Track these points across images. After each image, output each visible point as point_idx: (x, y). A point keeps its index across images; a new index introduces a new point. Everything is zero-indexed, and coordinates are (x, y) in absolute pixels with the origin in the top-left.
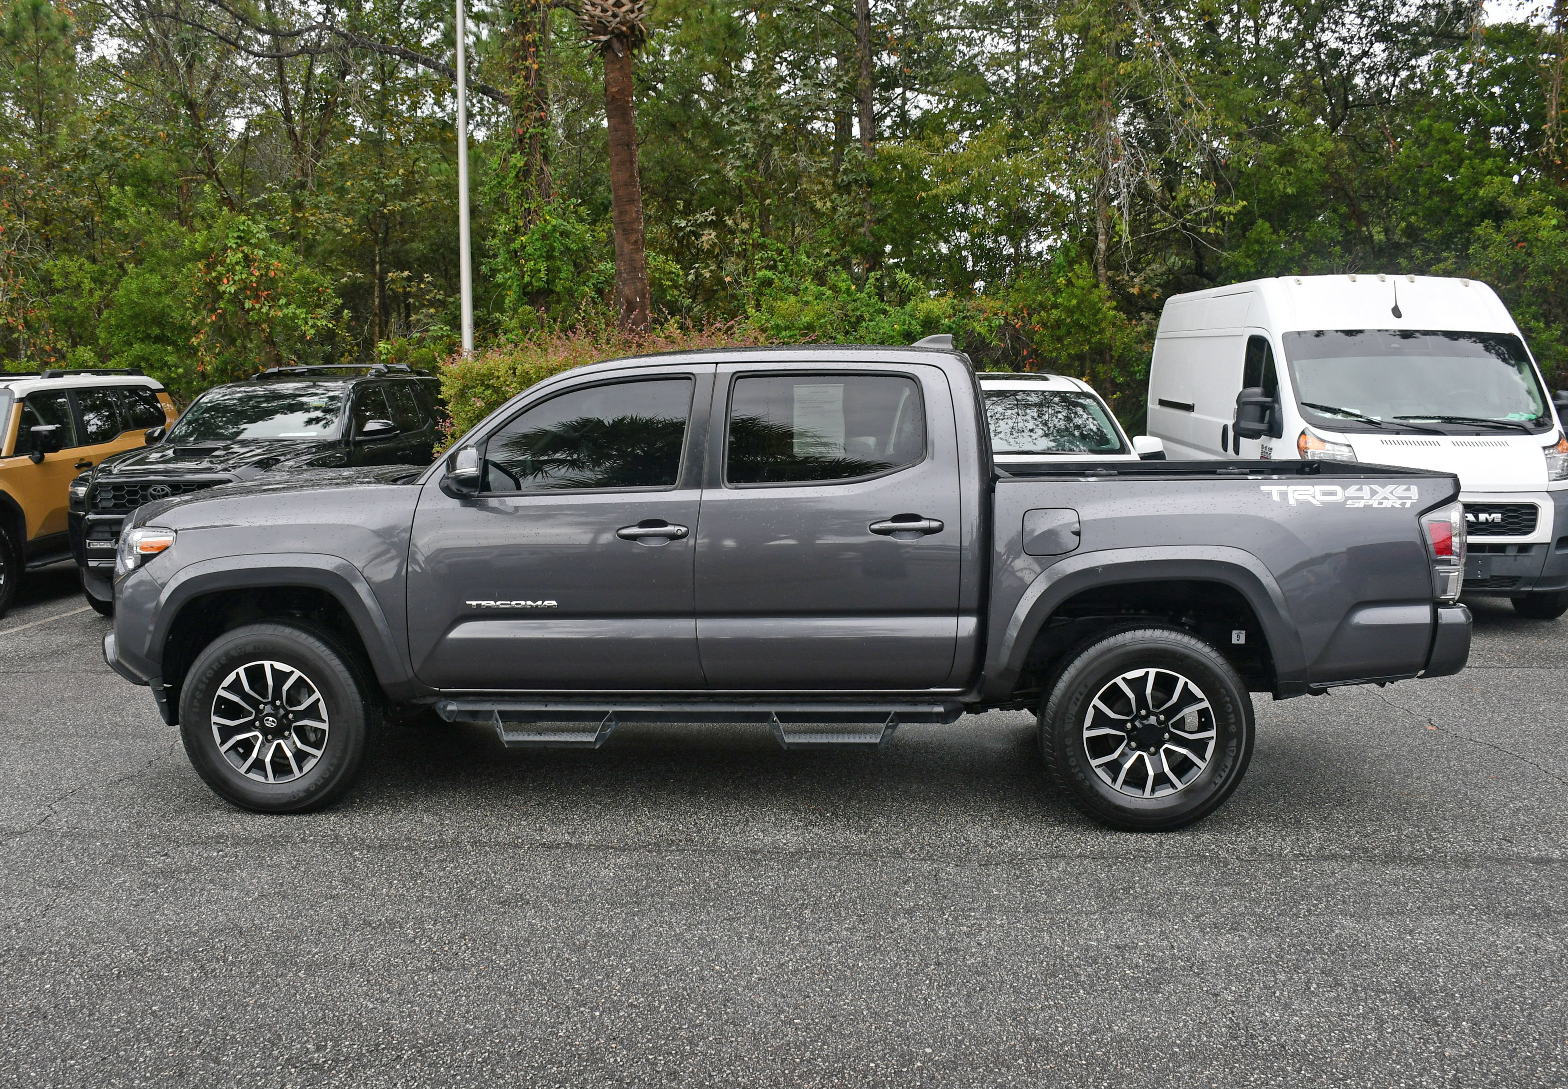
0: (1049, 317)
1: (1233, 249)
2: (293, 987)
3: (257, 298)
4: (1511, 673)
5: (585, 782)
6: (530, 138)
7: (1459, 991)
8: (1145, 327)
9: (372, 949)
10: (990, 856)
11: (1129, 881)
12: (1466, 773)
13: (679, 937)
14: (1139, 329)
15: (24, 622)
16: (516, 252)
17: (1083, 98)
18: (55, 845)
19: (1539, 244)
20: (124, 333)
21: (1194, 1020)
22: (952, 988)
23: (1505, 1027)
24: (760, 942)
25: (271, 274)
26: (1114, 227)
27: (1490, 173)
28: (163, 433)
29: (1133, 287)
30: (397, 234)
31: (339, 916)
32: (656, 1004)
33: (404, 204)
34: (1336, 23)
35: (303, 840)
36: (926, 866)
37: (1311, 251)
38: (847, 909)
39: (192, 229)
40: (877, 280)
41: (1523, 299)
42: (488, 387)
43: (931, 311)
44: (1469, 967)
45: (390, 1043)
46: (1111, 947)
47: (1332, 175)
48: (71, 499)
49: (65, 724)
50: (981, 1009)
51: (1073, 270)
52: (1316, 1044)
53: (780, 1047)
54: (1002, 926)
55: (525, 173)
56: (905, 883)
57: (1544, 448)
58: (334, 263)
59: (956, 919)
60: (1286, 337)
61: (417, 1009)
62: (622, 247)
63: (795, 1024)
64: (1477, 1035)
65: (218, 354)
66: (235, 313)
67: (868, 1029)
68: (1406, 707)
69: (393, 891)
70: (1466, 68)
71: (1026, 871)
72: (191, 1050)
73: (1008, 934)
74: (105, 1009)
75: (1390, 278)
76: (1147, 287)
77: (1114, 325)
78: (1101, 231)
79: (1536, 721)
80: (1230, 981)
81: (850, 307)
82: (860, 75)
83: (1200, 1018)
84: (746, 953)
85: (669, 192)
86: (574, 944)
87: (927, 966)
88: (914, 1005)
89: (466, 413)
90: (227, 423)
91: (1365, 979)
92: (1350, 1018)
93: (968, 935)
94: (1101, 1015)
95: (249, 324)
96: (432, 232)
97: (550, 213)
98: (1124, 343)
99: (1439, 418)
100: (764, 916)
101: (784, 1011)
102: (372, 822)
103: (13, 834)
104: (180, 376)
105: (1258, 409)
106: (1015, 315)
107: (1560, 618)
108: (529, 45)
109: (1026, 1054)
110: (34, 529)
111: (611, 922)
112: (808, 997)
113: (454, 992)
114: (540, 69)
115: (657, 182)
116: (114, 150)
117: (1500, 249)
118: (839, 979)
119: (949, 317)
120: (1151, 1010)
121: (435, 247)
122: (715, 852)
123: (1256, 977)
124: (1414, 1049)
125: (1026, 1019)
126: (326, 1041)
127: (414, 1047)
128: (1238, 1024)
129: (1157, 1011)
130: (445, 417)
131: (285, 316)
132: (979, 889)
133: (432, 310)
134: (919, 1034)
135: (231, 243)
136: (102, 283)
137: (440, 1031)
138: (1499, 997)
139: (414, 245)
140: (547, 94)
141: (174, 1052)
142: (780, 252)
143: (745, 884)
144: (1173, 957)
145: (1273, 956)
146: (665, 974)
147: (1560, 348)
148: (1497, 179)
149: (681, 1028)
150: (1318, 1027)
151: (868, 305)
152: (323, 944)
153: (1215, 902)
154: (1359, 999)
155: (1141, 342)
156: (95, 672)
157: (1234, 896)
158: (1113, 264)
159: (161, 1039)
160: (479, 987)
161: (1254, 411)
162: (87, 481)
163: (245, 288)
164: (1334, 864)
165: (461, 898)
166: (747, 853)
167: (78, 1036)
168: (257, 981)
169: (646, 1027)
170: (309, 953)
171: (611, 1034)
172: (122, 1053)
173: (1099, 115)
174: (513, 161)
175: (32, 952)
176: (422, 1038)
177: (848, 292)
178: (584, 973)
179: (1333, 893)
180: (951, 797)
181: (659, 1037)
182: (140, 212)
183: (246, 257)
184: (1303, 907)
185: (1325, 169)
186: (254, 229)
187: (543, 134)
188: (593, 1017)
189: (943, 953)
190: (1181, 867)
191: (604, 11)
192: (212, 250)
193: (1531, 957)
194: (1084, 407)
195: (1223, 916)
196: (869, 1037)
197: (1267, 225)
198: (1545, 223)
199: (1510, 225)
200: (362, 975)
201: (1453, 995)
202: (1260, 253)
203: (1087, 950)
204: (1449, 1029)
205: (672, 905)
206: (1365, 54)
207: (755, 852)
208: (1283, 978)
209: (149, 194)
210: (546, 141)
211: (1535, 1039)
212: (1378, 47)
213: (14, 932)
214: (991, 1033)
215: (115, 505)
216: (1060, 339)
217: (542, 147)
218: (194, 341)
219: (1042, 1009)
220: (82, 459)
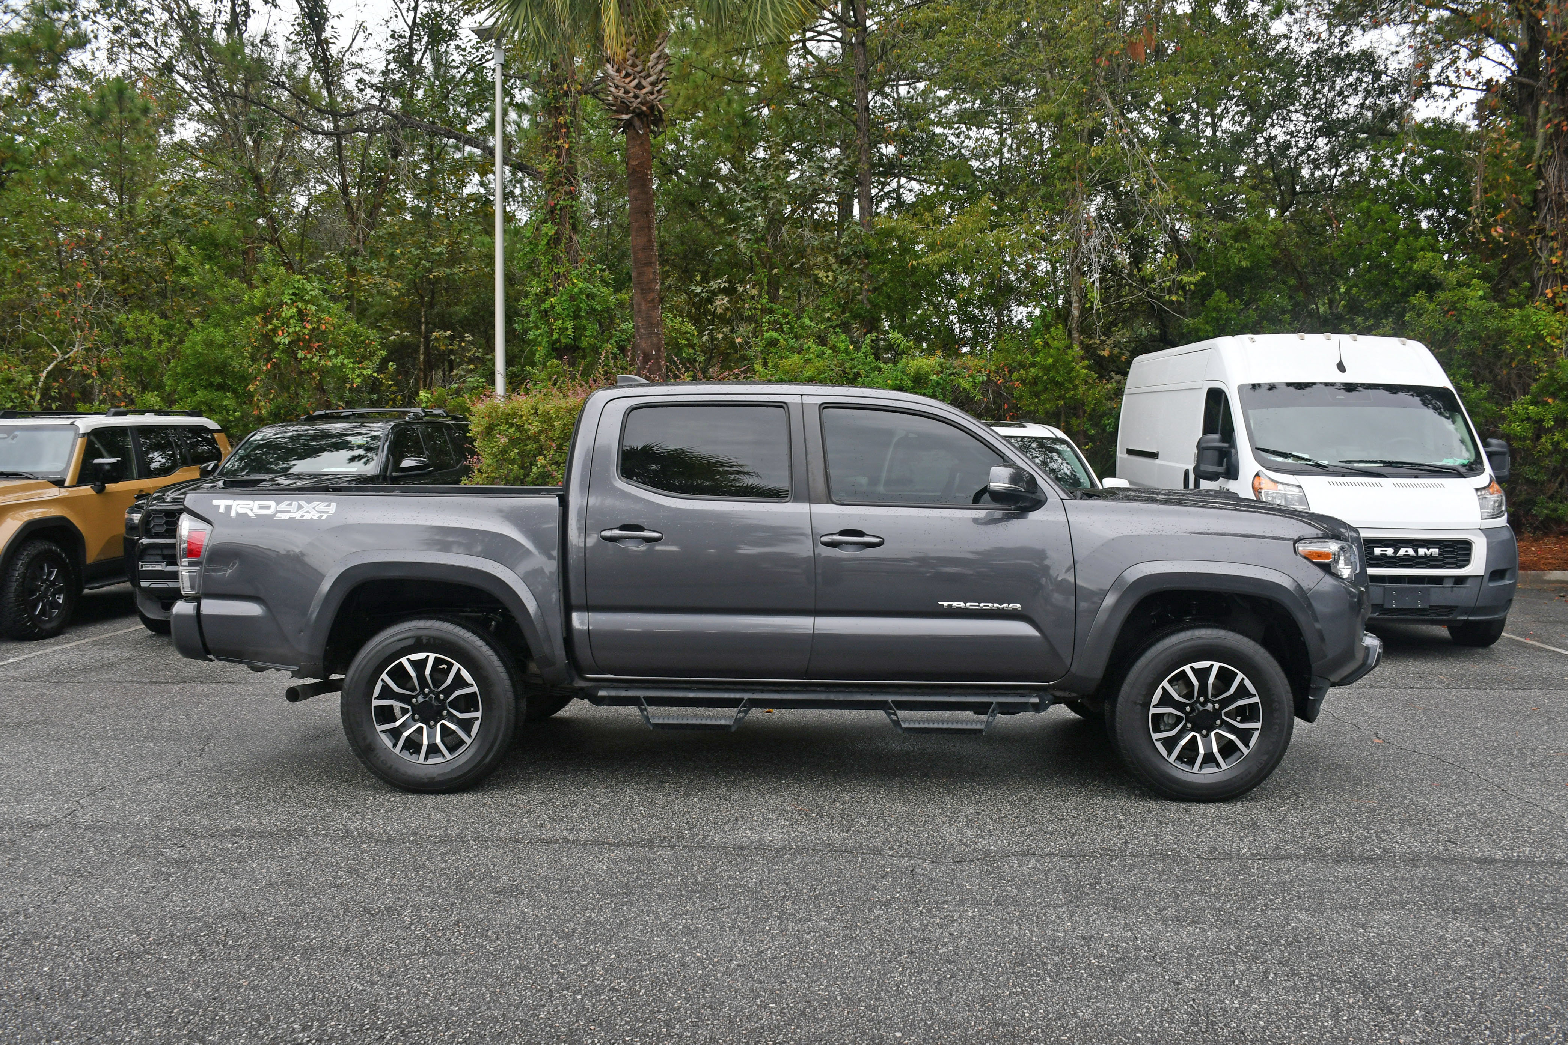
0: (1027, 374)
1: (1193, 316)
2: (288, 969)
3: (308, 348)
4: (1450, 693)
5: (586, 784)
6: (561, 209)
7: (1411, 981)
8: (1114, 384)
9: (368, 935)
10: (964, 854)
11: (1095, 878)
12: (1412, 781)
13: (664, 926)
14: (1109, 386)
15: (80, 638)
16: (546, 311)
17: (1059, 179)
18: (77, 837)
19: (1468, 312)
20: (189, 380)
21: (1156, 1007)
22: (923, 976)
23: (1458, 1016)
24: (742, 931)
25: (323, 327)
26: (1086, 295)
27: (1422, 249)
28: (216, 467)
29: (1104, 350)
30: (443, 298)
31: (341, 903)
32: (637, 988)
33: (448, 271)
34: (1284, 119)
35: (316, 834)
36: (904, 863)
37: (1264, 318)
38: (826, 901)
39: (251, 286)
40: (872, 341)
41: (1455, 362)
42: (512, 425)
43: (921, 368)
44: (1420, 959)
45: (375, 1023)
46: (1077, 937)
47: (1282, 251)
48: (127, 525)
49: (104, 728)
50: (951, 995)
51: (1050, 333)
52: (1275, 1030)
53: (755, 1030)
54: (973, 917)
55: (555, 241)
56: (883, 877)
57: (1477, 490)
58: (385, 323)
59: (930, 911)
60: (1241, 388)
61: (405, 991)
62: (640, 305)
63: (770, 1009)
64: (1430, 1023)
65: (272, 400)
66: (289, 363)
67: (841, 1014)
68: (1354, 722)
69: (395, 881)
70: (1400, 157)
71: (998, 867)
72: (179, 1029)
73: (979, 926)
74: (99, 991)
75: (1335, 337)
76: (1116, 350)
77: (1086, 382)
78: (1075, 298)
79: (1474, 735)
80: (1191, 970)
81: (848, 365)
82: (860, 160)
83: (1162, 1005)
84: (727, 941)
85: (688, 264)
86: (563, 931)
87: (900, 954)
88: (887, 992)
89: (491, 448)
90: (278, 459)
91: (1320, 969)
92: (1307, 1006)
93: (940, 926)
94: (1066, 1002)
95: (302, 372)
96: (474, 297)
97: (577, 277)
98: (1096, 399)
99: (1381, 462)
100: (747, 907)
101: (760, 996)
102: (383, 818)
103: (39, 826)
104: (236, 419)
105: (1216, 453)
106: (996, 372)
107: (1493, 646)
108: (561, 127)
109: (993, 1039)
110: (93, 553)
111: (600, 910)
112: (785, 982)
113: (442, 975)
114: (570, 148)
115: (676, 254)
116: (186, 217)
117: (1433, 317)
118: (815, 966)
119: (938, 374)
120: (1115, 997)
121: (476, 311)
122: (704, 847)
123: (1216, 966)
124: (1370, 1036)
125: (994, 1005)
126: (312, 1021)
127: (398, 1027)
128: (1199, 1011)
129: (1121, 998)
130: (473, 453)
131: (334, 365)
132: (952, 884)
133: (472, 367)
134: (890, 1019)
135: (287, 299)
136: (170, 336)
137: (425, 1012)
138: (1450, 987)
139: (457, 308)
140: (577, 170)
141: (161, 1032)
142: (785, 316)
143: (730, 877)
144: (1137, 948)
145: (1232, 947)
146: (648, 960)
147: (1488, 405)
148: (1430, 254)
149: (659, 1011)
150: (1276, 1014)
151: (864, 364)
152: (322, 929)
153: (1177, 896)
154: (1315, 988)
155: (1111, 399)
156: (141, 683)
157: (1194, 892)
158: (1086, 329)
159: (150, 1020)
160: (467, 971)
161: (1213, 455)
162: (142, 508)
163: (299, 340)
164: (1289, 862)
165: (459, 888)
166: (734, 849)
167: (68, 1017)
168: (253, 964)
169: (625, 1010)
170: (307, 938)
171: (590, 1017)
172: (109, 1033)
173: (1073, 195)
174: (544, 230)
175: (36, 936)
176: (407, 1019)
177: (846, 351)
178: (570, 958)
179: (1289, 889)
180: (930, 800)
181: (637, 1020)
182: (204, 269)
183: (300, 312)
184: (1261, 901)
185: (1276, 245)
186: (308, 287)
187: (572, 206)
188: (575, 1001)
189: (917, 943)
190: (1144, 864)
191: (627, 92)
192: (269, 305)
193: (1479, 948)
194: (1058, 452)
195: (1184, 910)
196: (841, 1021)
197: (1224, 294)
198: (1472, 293)
199: (1441, 295)
200: (356, 959)
201: (1405, 985)
202: (1217, 320)
203: (1054, 941)
204: (1403, 1017)
205: (660, 896)
206: (1310, 147)
207: (742, 848)
208: (1242, 968)
209: (217, 257)
210: (575, 212)
211: (1486, 1028)
212: (1321, 141)
213: (22, 917)
214: (959, 1019)
215: (167, 531)
216: (1037, 395)
217: (572, 218)
218: (251, 388)
219: (1010, 995)
220: (141, 491)
